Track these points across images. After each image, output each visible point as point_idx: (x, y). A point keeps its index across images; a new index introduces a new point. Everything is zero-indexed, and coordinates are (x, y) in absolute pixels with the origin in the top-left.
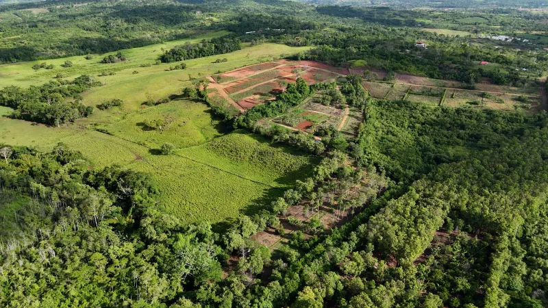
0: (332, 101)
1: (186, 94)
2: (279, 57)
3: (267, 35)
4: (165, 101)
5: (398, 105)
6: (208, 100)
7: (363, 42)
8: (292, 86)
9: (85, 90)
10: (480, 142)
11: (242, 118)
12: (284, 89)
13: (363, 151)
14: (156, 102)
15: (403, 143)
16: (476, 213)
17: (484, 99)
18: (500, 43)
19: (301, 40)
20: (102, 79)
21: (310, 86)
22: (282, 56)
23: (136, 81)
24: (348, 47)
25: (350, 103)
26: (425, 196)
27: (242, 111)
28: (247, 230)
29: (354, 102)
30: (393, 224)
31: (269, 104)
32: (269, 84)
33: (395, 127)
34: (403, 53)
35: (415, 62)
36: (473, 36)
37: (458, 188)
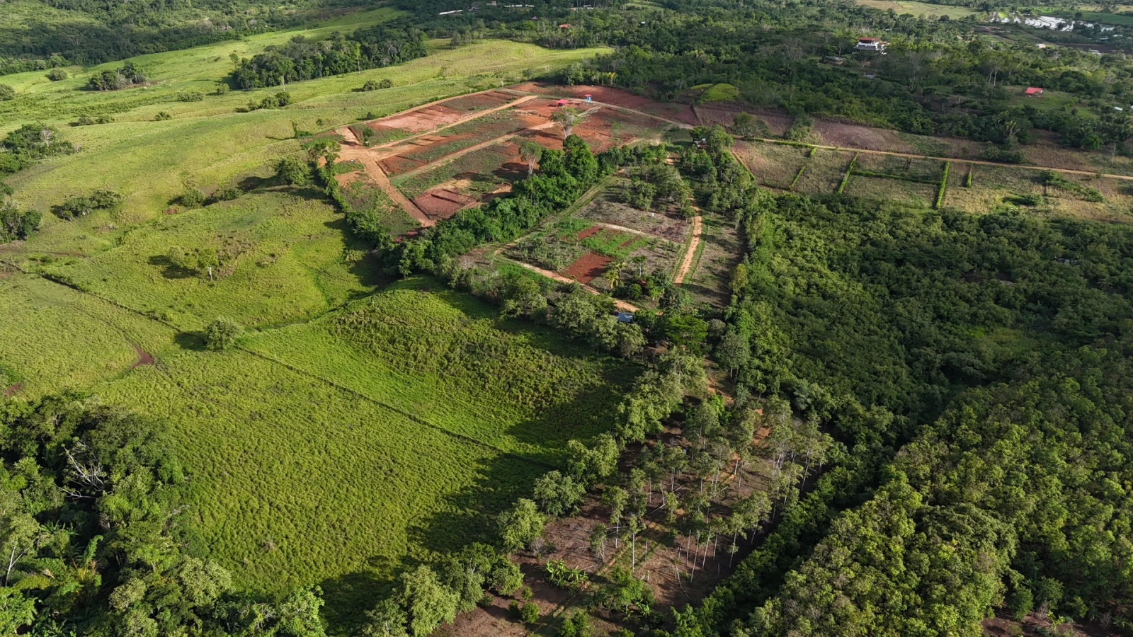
0: (658, 195)
1: (280, 178)
2: (519, 77)
3: (489, 19)
4: (229, 196)
5: (829, 208)
6: (337, 194)
7: (727, 38)
8: (554, 157)
9: (28, 166)
10: (1060, 319)
11: (422, 246)
12: (533, 164)
13: (747, 347)
14: (205, 195)
15: (852, 320)
16: (1097, 562)
17: (1050, 191)
18: (1045, 34)
19: (574, 31)
20: (77, 136)
21: (600, 157)
22: (526, 73)
23: (159, 139)
24: (690, 49)
25: (703, 201)
26: (938, 498)
27: (425, 222)
28: (427, 614)
29: (715, 202)
30: (859, 602)
31: (494, 206)
32: (494, 148)
33: (826, 271)
34: (828, 67)
35: (861, 89)
36: (981, 17)
37: (1031, 473)
